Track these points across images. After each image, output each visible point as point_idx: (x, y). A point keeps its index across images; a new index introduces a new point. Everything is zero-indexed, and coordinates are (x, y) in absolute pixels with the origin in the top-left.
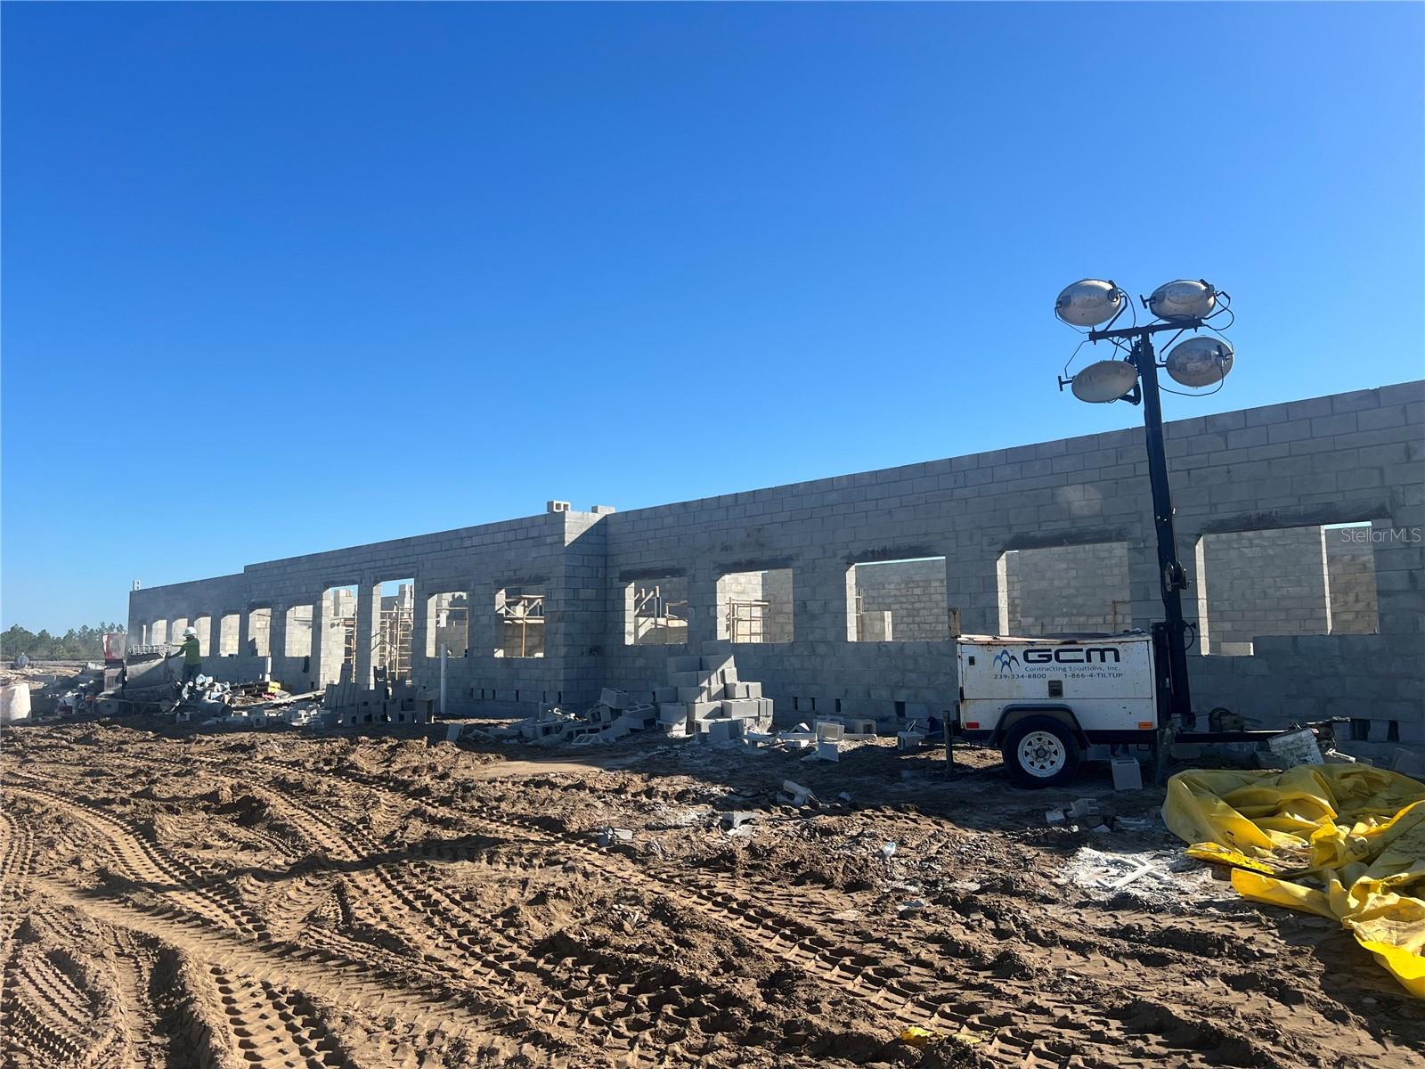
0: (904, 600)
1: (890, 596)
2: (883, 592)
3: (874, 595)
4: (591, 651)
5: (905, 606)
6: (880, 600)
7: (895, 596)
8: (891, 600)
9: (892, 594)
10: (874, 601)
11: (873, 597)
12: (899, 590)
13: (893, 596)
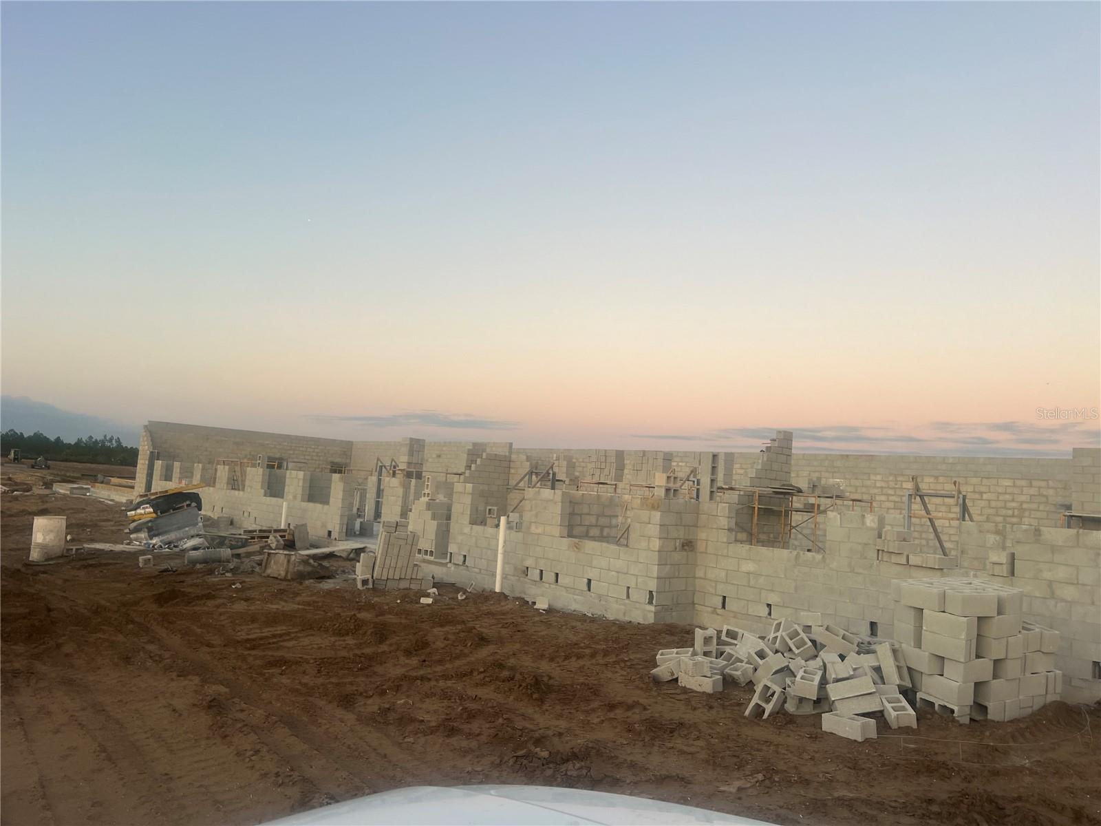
0: (891, 492)
1: (875, 487)
2: (868, 483)
3: (858, 484)
4: (683, 546)
5: (891, 498)
6: (864, 490)
7: (882, 487)
8: (876, 491)
9: (878, 484)
10: (856, 490)
11: (856, 487)
12: (887, 482)
13: (878, 488)
